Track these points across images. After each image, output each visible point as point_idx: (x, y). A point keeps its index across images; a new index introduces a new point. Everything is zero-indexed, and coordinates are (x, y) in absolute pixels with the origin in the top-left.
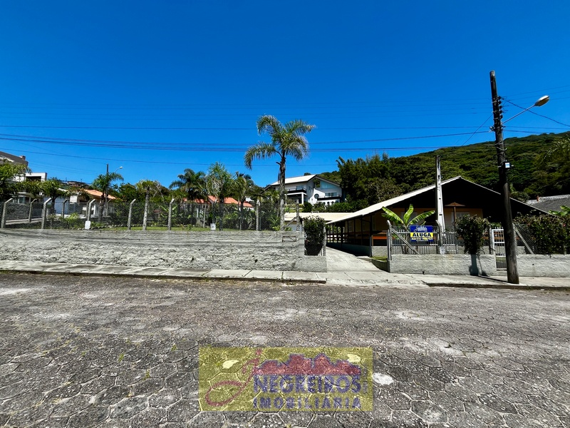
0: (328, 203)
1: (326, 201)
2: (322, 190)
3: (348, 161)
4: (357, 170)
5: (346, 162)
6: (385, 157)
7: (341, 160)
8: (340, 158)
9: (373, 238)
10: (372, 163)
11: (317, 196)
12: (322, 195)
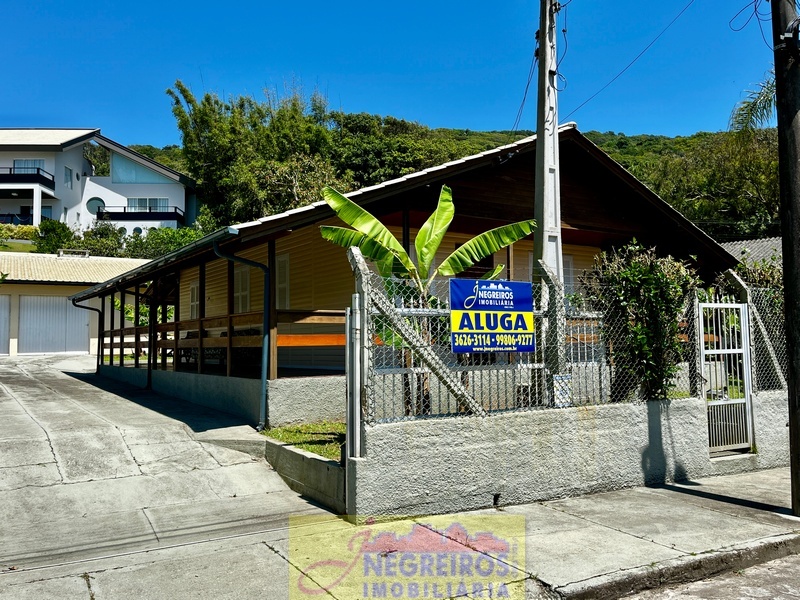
0: (138, 231)
1: (130, 226)
2: (116, 186)
3: (208, 99)
4: (233, 131)
5: (199, 101)
6: (318, 109)
7: (183, 92)
8: (179, 86)
9: (277, 340)
10: (281, 117)
11: (96, 205)
12: (115, 202)
